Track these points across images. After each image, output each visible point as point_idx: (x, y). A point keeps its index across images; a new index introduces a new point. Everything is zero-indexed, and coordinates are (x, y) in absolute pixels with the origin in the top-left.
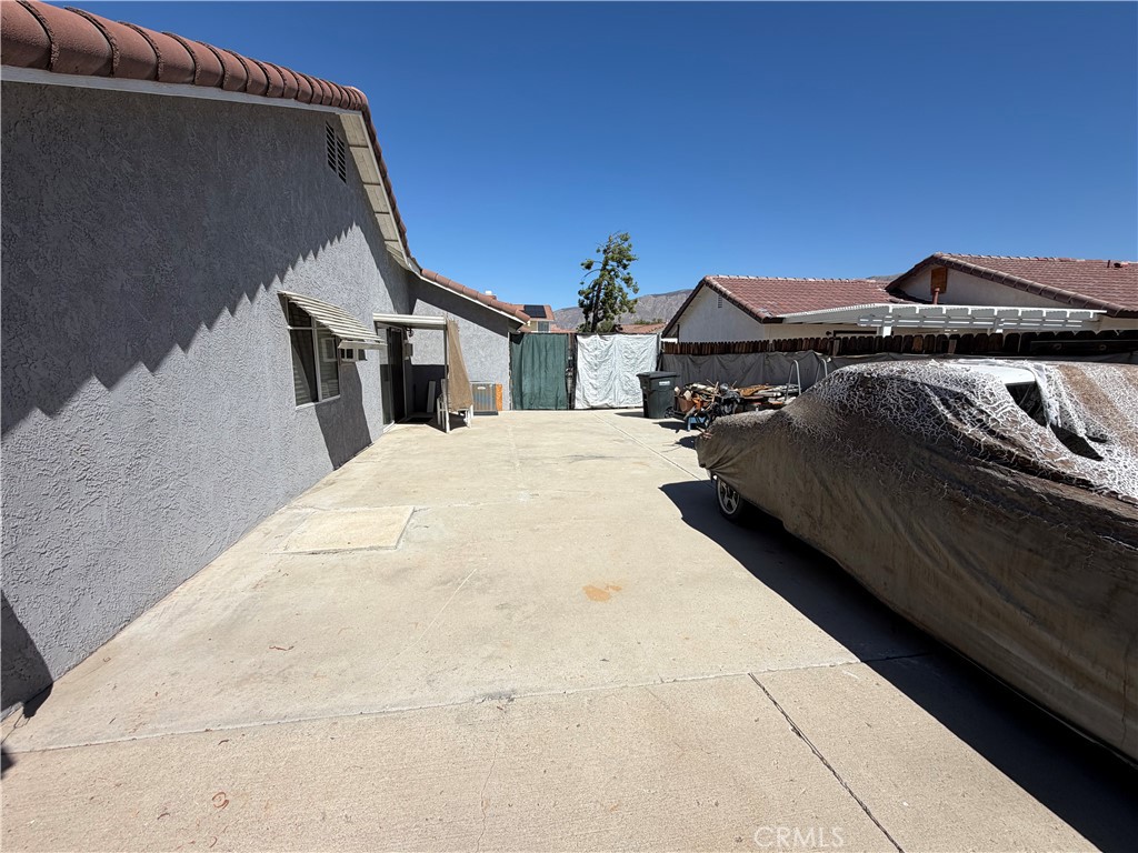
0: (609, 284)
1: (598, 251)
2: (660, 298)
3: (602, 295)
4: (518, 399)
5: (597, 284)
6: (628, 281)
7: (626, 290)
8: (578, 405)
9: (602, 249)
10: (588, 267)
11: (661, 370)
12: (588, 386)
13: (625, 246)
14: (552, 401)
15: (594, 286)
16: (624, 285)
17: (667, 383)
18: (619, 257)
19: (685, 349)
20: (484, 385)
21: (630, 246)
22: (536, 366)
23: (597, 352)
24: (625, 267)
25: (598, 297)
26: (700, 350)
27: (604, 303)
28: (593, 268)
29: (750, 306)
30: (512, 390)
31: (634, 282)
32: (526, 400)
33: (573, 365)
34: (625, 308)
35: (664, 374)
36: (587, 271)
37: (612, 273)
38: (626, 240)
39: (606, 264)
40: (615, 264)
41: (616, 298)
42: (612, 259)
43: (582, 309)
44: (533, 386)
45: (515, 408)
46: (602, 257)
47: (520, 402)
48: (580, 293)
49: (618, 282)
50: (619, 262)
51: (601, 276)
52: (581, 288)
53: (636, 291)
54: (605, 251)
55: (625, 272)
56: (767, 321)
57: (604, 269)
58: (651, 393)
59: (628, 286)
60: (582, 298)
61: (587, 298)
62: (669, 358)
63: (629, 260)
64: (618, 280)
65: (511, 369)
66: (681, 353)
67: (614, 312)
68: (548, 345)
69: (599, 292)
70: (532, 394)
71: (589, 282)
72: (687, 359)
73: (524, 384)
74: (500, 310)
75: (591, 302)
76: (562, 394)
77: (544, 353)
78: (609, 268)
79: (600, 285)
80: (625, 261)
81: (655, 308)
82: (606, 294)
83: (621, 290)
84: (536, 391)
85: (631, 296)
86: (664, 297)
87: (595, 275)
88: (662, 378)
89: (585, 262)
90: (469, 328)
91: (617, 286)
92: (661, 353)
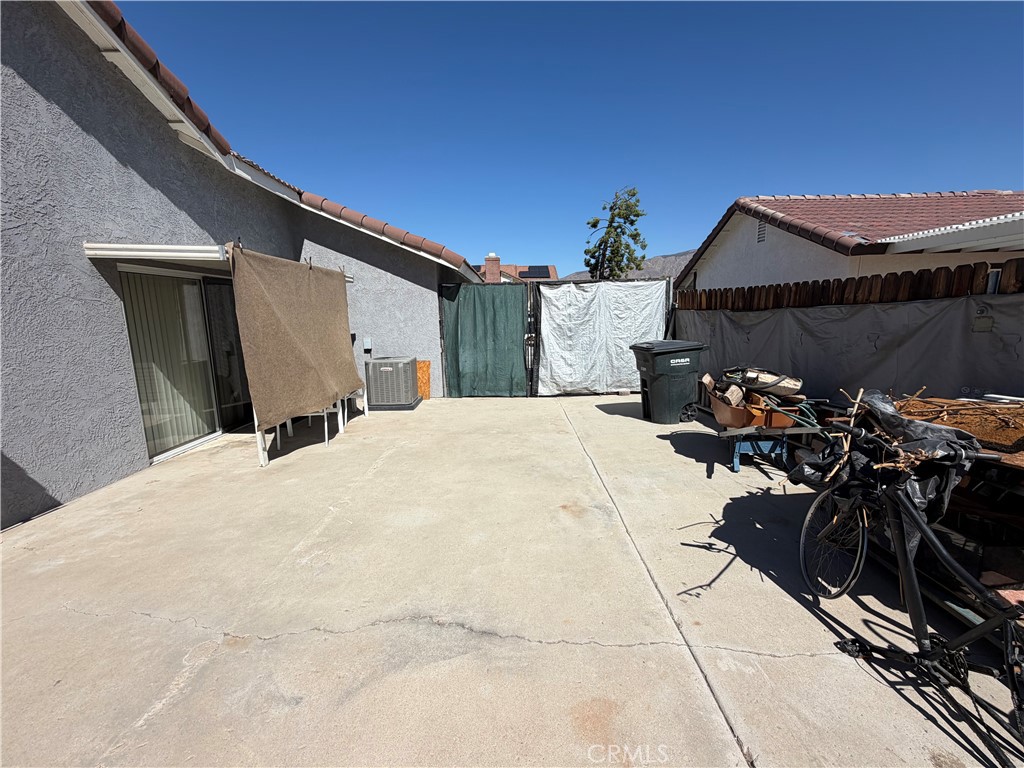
0: (615, 242)
1: (604, 208)
2: (668, 259)
3: (608, 253)
4: (453, 381)
5: (603, 242)
6: (635, 237)
7: (633, 246)
8: (542, 390)
9: (608, 207)
10: (594, 225)
11: (674, 338)
12: (559, 361)
13: (633, 201)
14: (503, 384)
15: (600, 245)
16: (631, 242)
17: (685, 361)
18: (627, 213)
19: (717, 300)
20: (391, 365)
21: (638, 201)
22: (480, 333)
23: (571, 310)
24: (632, 223)
25: (604, 255)
26: (747, 300)
27: (610, 261)
28: (599, 226)
29: (822, 229)
30: (445, 370)
31: (641, 238)
32: (466, 384)
33: (535, 327)
34: (632, 265)
35: (679, 344)
36: (594, 230)
37: (619, 230)
38: (634, 195)
39: (612, 221)
40: (622, 221)
41: (622, 256)
42: (619, 216)
43: (588, 269)
44: (476, 362)
45: (450, 395)
46: (608, 215)
47: (456, 386)
48: (586, 252)
49: (625, 239)
50: (626, 218)
51: (608, 233)
52: (586, 247)
53: (644, 247)
54: (611, 208)
55: (633, 228)
56: (860, 250)
57: (610, 226)
58: (655, 379)
59: (636, 243)
60: (588, 257)
61: (593, 257)
62: (687, 317)
63: (637, 215)
64: (625, 236)
65: (442, 338)
66: (709, 308)
67: (621, 270)
68: (498, 301)
69: (605, 250)
70: (475, 374)
71: (595, 241)
72: (721, 317)
73: (462, 359)
74: (420, 249)
75: (597, 261)
76: (520, 374)
77: (490, 314)
78: (615, 224)
79: (606, 243)
80: (632, 217)
81: (664, 268)
82: (612, 252)
83: (628, 246)
84: (481, 369)
85: (638, 253)
86: (673, 258)
87: (600, 233)
88: (676, 353)
89: (591, 220)
90: (379, 278)
91: (623, 242)
92: (674, 309)
